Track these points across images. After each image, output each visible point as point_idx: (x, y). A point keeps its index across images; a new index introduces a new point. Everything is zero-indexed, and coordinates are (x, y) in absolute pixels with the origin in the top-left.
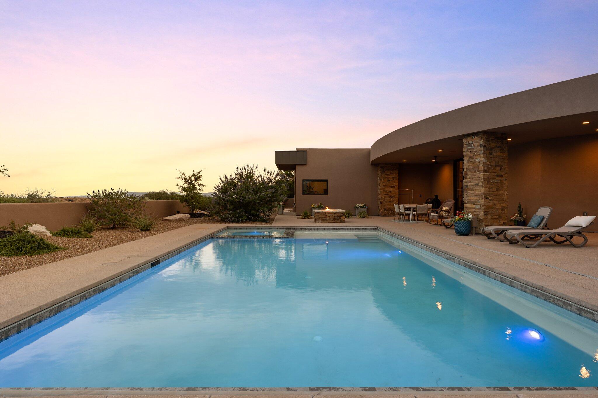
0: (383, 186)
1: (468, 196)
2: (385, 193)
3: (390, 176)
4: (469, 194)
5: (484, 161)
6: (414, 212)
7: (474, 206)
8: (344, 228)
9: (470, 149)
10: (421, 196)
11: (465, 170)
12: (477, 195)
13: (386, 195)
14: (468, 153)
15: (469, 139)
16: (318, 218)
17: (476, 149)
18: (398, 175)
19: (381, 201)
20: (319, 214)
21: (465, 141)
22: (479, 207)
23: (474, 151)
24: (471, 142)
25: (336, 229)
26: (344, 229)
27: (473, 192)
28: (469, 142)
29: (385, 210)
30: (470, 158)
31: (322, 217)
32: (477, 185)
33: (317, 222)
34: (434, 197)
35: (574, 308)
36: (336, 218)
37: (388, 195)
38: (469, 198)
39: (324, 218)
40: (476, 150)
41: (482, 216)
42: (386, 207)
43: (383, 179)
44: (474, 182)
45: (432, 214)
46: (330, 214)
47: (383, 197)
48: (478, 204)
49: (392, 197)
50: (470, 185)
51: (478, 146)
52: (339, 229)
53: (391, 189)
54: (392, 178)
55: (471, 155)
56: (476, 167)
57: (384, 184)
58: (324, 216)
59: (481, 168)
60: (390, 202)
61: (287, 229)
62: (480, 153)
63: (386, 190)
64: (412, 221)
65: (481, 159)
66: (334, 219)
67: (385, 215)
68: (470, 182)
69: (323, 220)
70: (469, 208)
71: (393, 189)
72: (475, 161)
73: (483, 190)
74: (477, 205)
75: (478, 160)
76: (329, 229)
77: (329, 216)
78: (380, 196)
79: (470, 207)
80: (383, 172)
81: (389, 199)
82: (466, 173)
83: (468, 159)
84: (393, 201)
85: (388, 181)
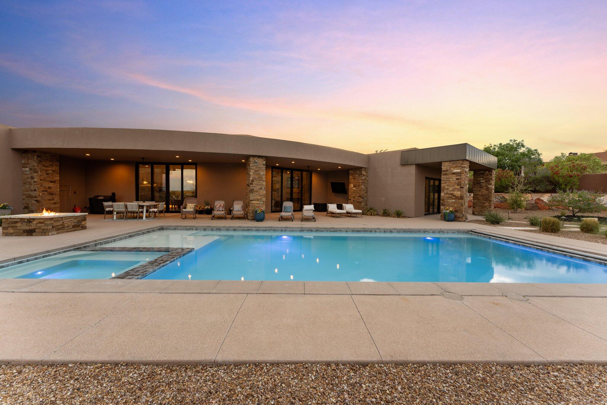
0: (41, 180)
1: (254, 196)
2: (42, 189)
3: (49, 169)
5: (265, 174)
7: (258, 202)
9: (256, 165)
11: (251, 179)
12: (261, 195)
13: (44, 191)
14: (254, 168)
15: (255, 159)
16: (51, 227)
17: (260, 166)
18: (58, 167)
19: (38, 199)
20: (52, 222)
21: (251, 159)
23: (259, 167)
24: (256, 161)
27: (258, 193)
28: (255, 160)
30: (256, 171)
31: (57, 226)
33: (50, 234)
36: (76, 224)
37: (46, 191)
38: (255, 197)
39: (61, 227)
40: (261, 167)
43: (40, 171)
44: (258, 187)
46: (69, 220)
47: (41, 194)
49: (52, 194)
50: (255, 189)
51: (262, 164)
53: (51, 185)
54: (51, 171)
55: (256, 169)
56: (260, 177)
57: (42, 178)
58: (60, 223)
59: (264, 179)
60: (50, 200)
63: (44, 185)
64: (146, 217)
65: (263, 173)
68: (256, 187)
69: (58, 229)
70: (255, 204)
71: (53, 184)
72: (260, 174)
73: (265, 192)
74: (261, 201)
75: (261, 173)
77: (68, 222)
79: (255, 203)
80: (40, 162)
81: (50, 197)
82: (253, 181)
83: (254, 171)
84: (53, 200)
85: (47, 174)
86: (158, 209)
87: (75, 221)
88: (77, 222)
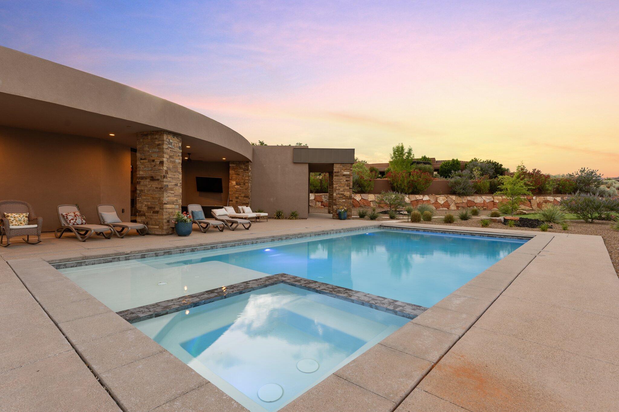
1: (169, 197)
4: (169, 194)
7: (173, 206)
9: (170, 148)
11: (165, 168)
12: (176, 195)
14: (168, 151)
15: (170, 137)
17: (176, 149)
21: (165, 137)
22: (177, 207)
23: (174, 152)
24: (171, 141)
27: (173, 192)
28: (169, 139)
30: (170, 157)
32: (176, 185)
38: (170, 198)
40: (176, 151)
44: (173, 183)
48: (177, 204)
50: (171, 185)
51: (177, 147)
55: (171, 154)
56: (175, 167)
59: (180, 170)
62: (179, 154)
68: (170, 182)
70: (169, 208)
72: (175, 161)
75: (177, 161)
79: (170, 207)
82: (167, 172)
83: (168, 157)
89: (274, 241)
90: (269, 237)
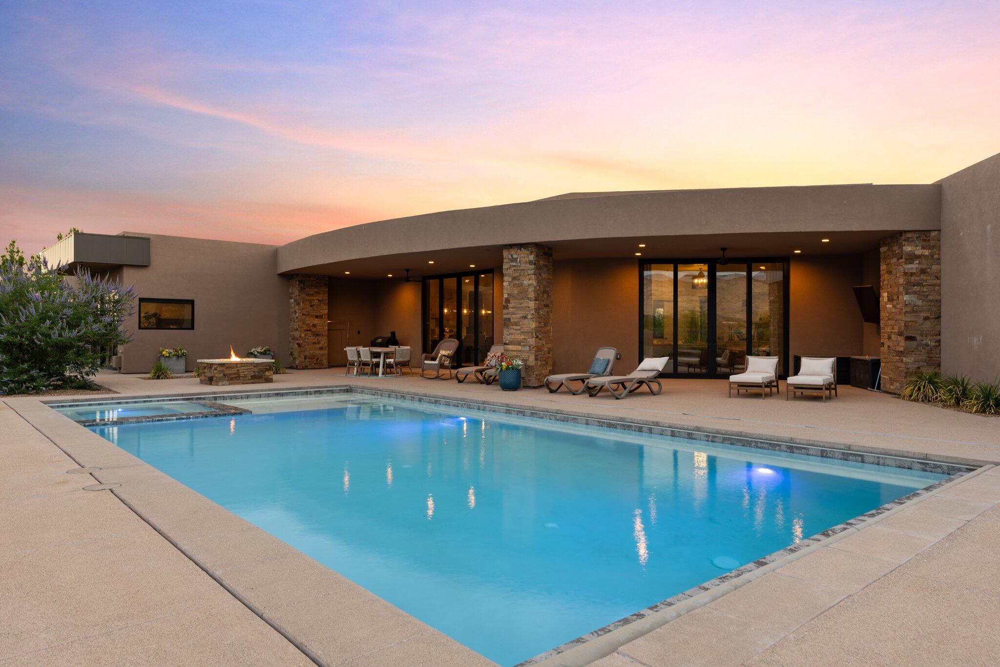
0: (303, 315)
1: (511, 334)
2: (305, 327)
3: (314, 298)
4: (512, 331)
5: (535, 284)
6: (388, 360)
7: (520, 348)
8: (295, 392)
9: (514, 266)
10: (359, 333)
11: (505, 296)
12: (525, 332)
13: (308, 331)
14: (510, 271)
15: (513, 252)
16: (221, 375)
17: (523, 266)
18: (327, 295)
19: (299, 342)
20: (224, 368)
21: (505, 254)
22: (527, 348)
23: (520, 270)
24: (515, 256)
25: (282, 395)
26: (296, 394)
27: (519, 328)
28: (512, 256)
29: (305, 358)
30: (514, 278)
31: (230, 374)
32: (525, 317)
33: (220, 383)
34: (390, 335)
35: (783, 448)
36: (257, 373)
37: (310, 330)
38: (513, 337)
39: (235, 376)
40: (523, 268)
41: (532, 361)
42: (307, 353)
43: (303, 303)
44: (520, 314)
45: (426, 362)
46: (246, 368)
47: (303, 335)
48: (526, 345)
49: (318, 335)
50: (514, 318)
51: (526, 263)
52: (287, 394)
53: (316, 321)
54: (317, 301)
55: (515, 275)
56: (524, 292)
57: (304, 312)
58: (234, 371)
59: (532, 295)
60: (314, 343)
61: (184, 399)
62: (530, 272)
63: (307, 322)
64: (383, 374)
65: (530, 282)
66: (254, 377)
67: (305, 368)
68: (514, 314)
69: (232, 379)
70: (512, 351)
71: (320, 321)
72: (522, 284)
73: (533, 325)
74: (524, 346)
75: (526, 282)
76: (268, 396)
77: (244, 371)
78: (297, 334)
79: (514, 349)
80: (302, 289)
81: (312, 339)
82: (508, 301)
83: (510, 279)
84: (319, 343)
85: (311, 306)
86: (395, 360)
87: (256, 369)
88: (259, 372)
89: (510, 413)
90: (501, 403)
